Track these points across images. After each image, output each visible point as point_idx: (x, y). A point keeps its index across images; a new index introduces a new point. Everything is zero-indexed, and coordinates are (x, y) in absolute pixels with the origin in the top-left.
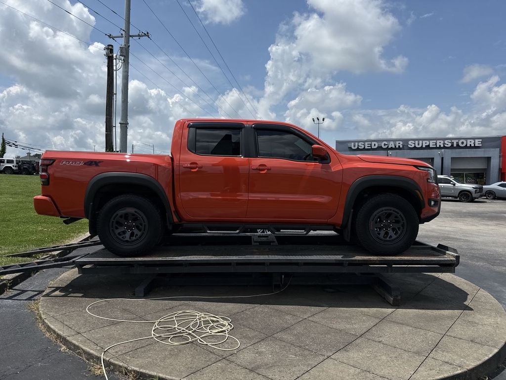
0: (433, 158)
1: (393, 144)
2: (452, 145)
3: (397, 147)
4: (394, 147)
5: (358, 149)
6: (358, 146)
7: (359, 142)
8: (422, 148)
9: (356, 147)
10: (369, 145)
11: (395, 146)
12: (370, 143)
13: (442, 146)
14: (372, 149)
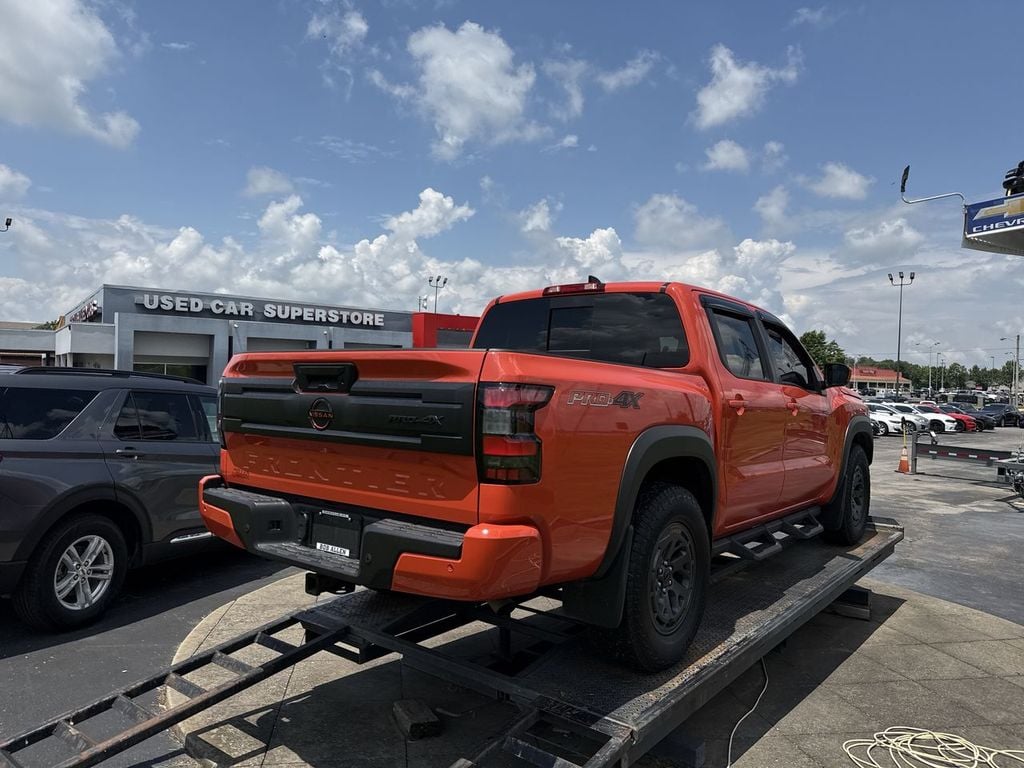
0: (315, 342)
1: (234, 307)
2: (341, 320)
3: (243, 313)
4: (236, 313)
5: (159, 311)
6: (160, 301)
7: (161, 293)
8: (288, 320)
9: (155, 306)
10: (185, 304)
11: (239, 312)
12: (186, 299)
13: (324, 320)
14: (190, 314)
